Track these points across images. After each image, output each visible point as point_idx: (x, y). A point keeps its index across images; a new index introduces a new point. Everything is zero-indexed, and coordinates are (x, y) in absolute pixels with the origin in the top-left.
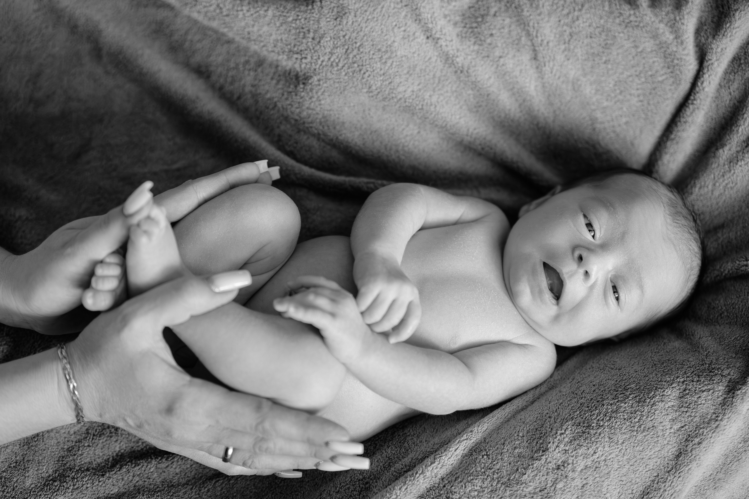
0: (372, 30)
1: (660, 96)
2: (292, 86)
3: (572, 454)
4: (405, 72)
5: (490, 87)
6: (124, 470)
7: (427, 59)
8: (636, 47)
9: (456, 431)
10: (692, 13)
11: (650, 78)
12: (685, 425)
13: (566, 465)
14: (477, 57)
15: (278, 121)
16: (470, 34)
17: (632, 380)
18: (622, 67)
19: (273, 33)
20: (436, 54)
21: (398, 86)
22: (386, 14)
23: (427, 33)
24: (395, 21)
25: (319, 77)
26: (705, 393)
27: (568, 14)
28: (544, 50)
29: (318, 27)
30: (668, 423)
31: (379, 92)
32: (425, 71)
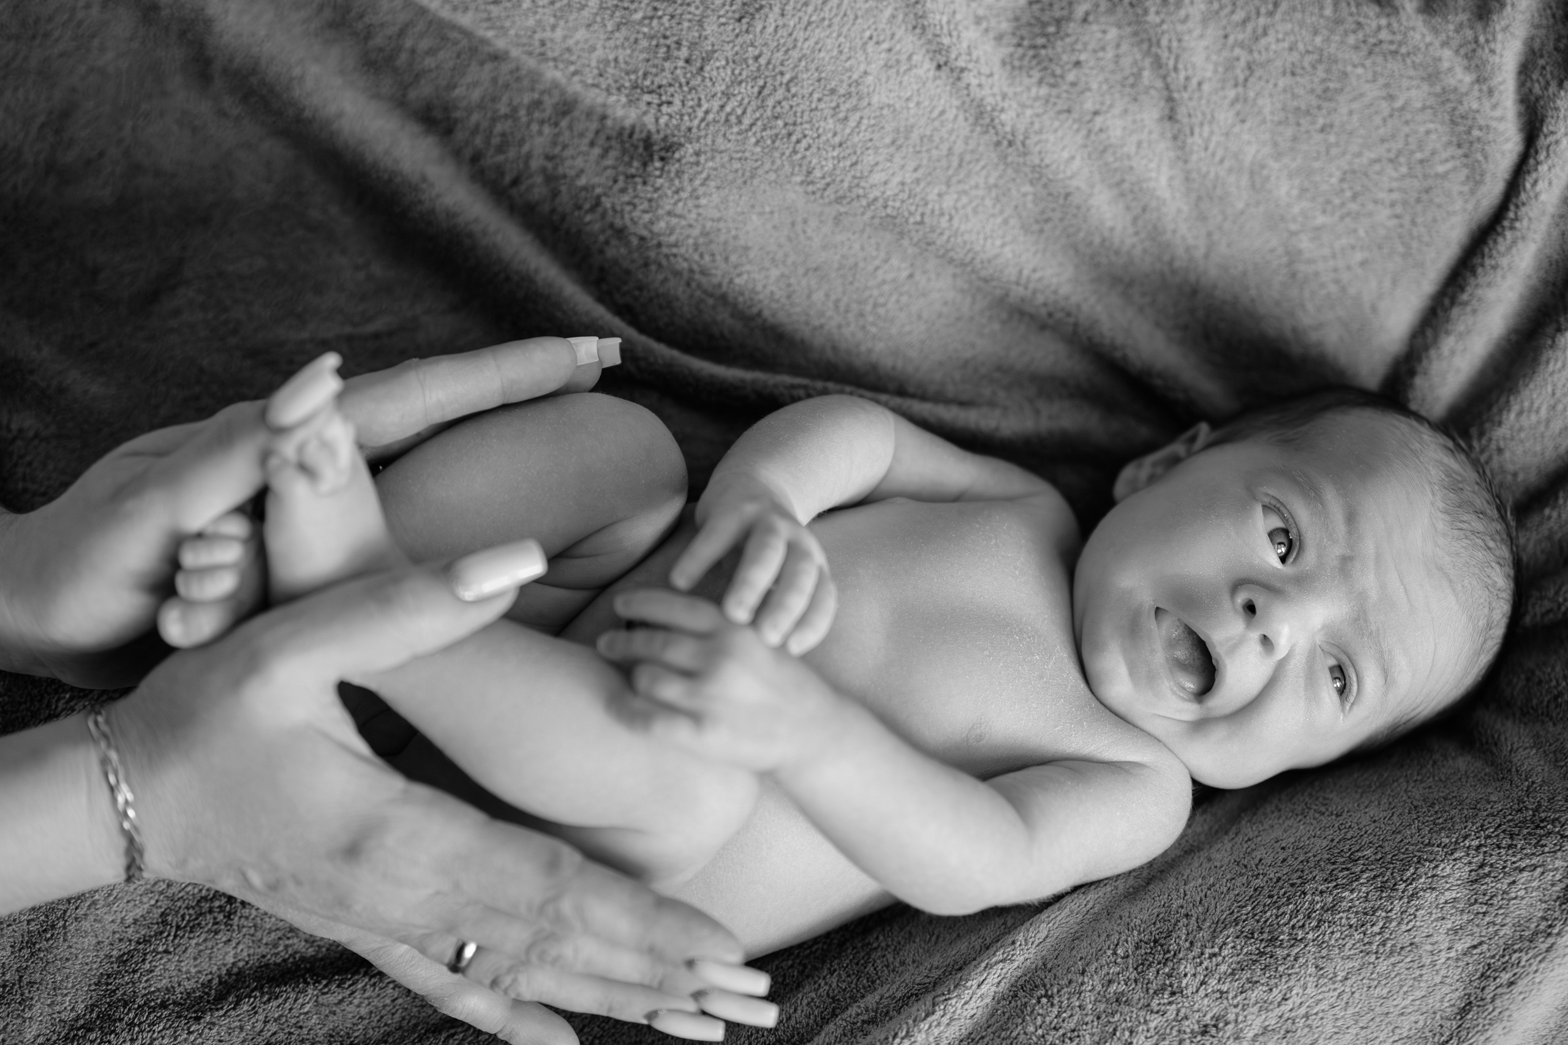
0: (818, 46)
1: (1439, 206)
2: (636, 164)
3: (1235, 1002)
4: (888, 140)
5: (1071, 178)
6: (246, 1008)
7: (935, 114)
8: (1391, 98)
9: (980, 941)
10: (1511, 29)
11: (1419, 168)
12: (1481, 944)
13: (1221, 1025)
14: (1045, 112)
15: (602, 238)
16: (1030, 62)
17: (1365, 839)
18: (1360, 141)
19: (599, 46)
20: (956, 103)
21: (871, 171)
22: (849, 12)
23: (938, 57)
24: (869, 28)
25: (697, 146)
26: (1525, 874)
27: (1245, 21)
28: (1190, 99)
29: (700, 37)
30: (1444, 936)
31: (828, 185)
32: (931, 139)
